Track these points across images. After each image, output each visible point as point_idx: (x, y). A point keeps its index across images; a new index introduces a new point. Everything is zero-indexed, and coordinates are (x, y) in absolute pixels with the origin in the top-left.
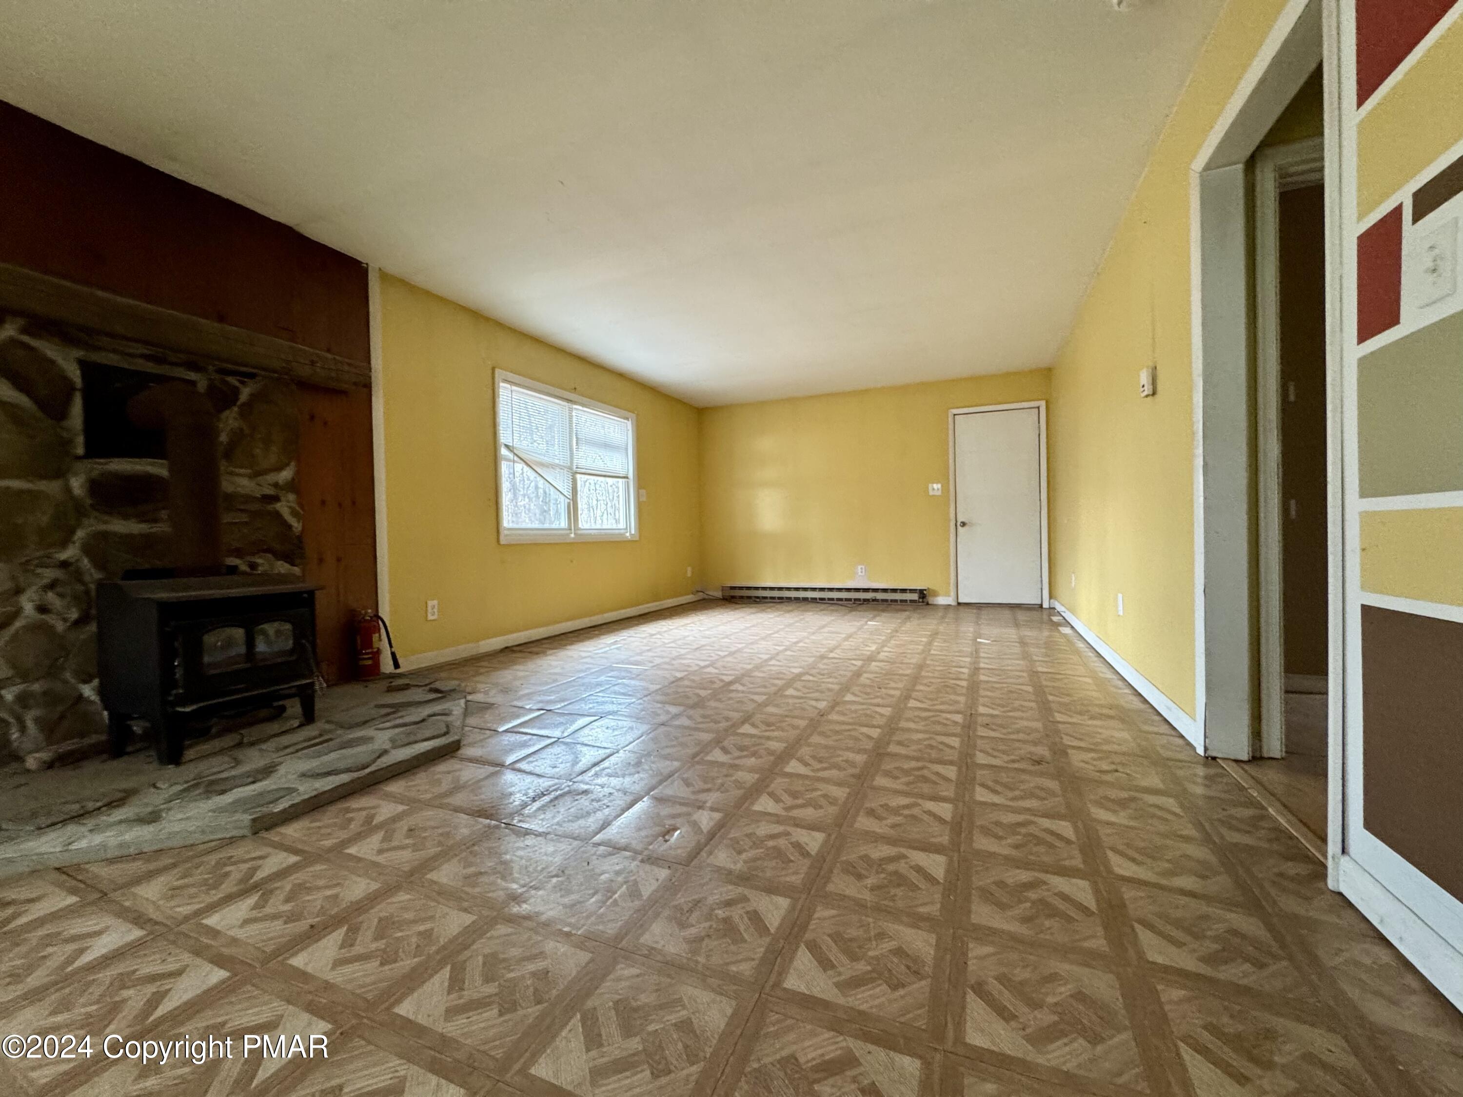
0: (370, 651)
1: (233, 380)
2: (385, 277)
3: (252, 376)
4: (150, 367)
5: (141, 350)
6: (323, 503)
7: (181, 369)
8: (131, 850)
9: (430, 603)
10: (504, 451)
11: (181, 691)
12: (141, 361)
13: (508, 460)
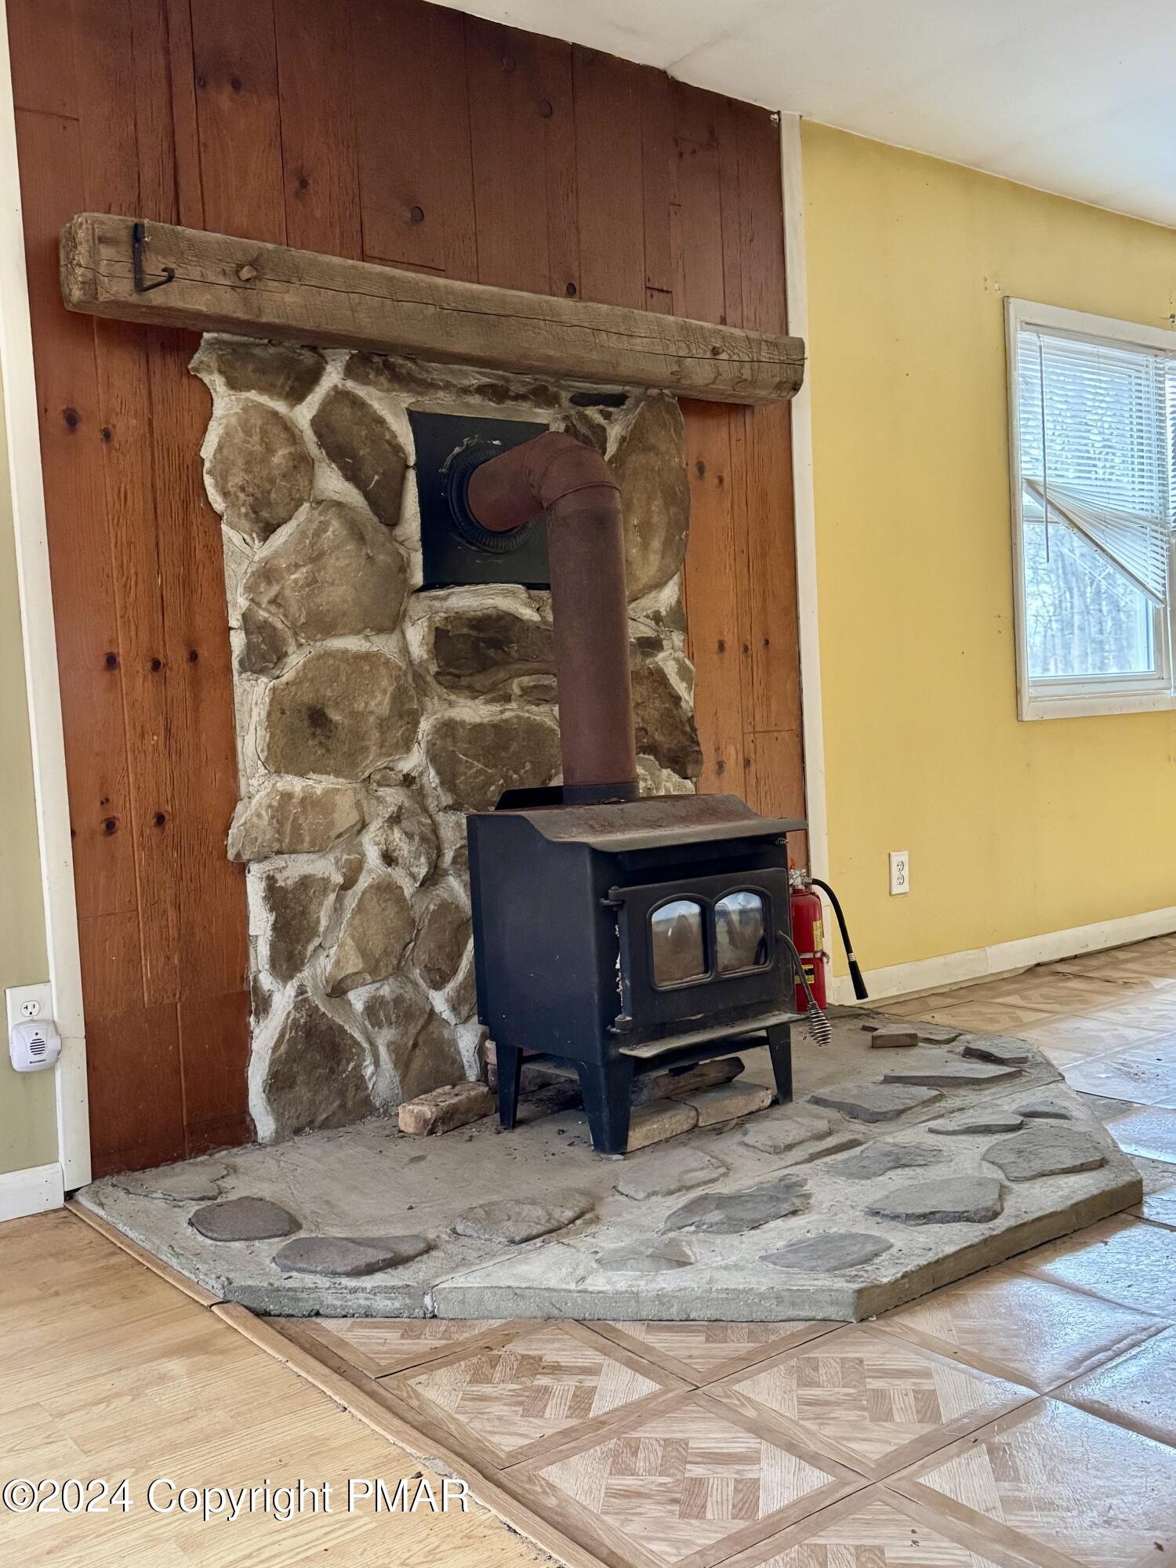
0: (809, 956)
1: (593, 413)
2: (812, 133)
3: (618, 400)
4: (491, 410)
5: (475, 378)
6: (721, 646)
7: (525, 406)
8: (674, 1310)
9: (896, 858)
10: (1026, 500)
11: (628, 1018)
12: (475, 400)
13: (1034, 519)
